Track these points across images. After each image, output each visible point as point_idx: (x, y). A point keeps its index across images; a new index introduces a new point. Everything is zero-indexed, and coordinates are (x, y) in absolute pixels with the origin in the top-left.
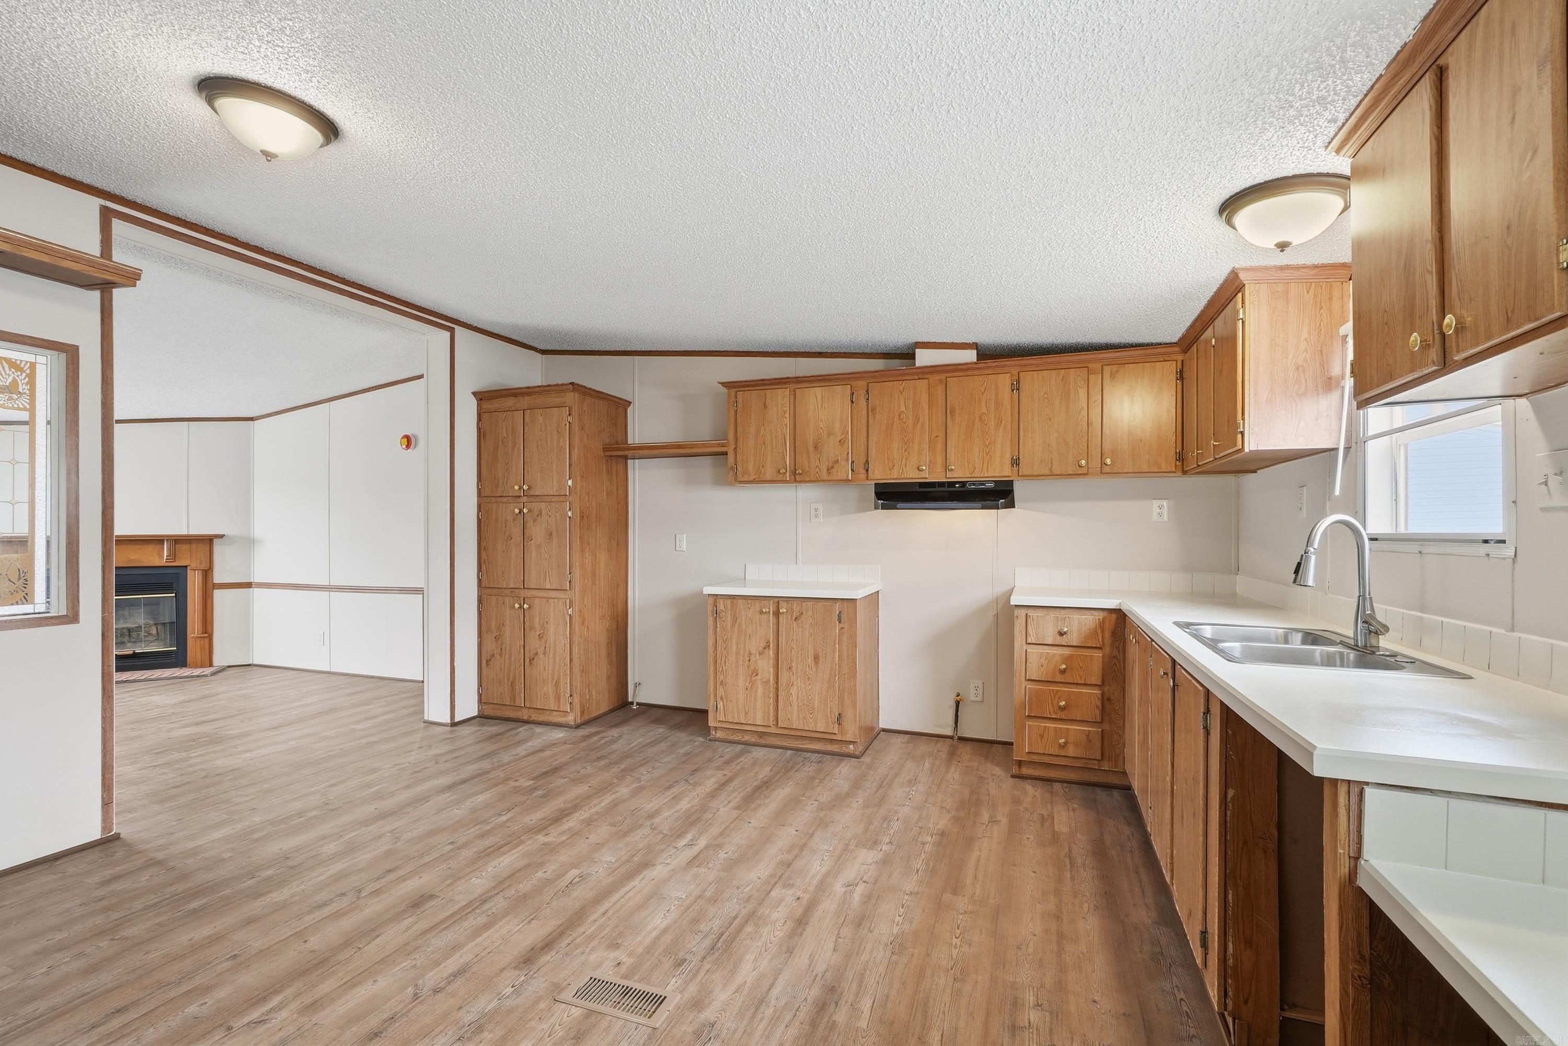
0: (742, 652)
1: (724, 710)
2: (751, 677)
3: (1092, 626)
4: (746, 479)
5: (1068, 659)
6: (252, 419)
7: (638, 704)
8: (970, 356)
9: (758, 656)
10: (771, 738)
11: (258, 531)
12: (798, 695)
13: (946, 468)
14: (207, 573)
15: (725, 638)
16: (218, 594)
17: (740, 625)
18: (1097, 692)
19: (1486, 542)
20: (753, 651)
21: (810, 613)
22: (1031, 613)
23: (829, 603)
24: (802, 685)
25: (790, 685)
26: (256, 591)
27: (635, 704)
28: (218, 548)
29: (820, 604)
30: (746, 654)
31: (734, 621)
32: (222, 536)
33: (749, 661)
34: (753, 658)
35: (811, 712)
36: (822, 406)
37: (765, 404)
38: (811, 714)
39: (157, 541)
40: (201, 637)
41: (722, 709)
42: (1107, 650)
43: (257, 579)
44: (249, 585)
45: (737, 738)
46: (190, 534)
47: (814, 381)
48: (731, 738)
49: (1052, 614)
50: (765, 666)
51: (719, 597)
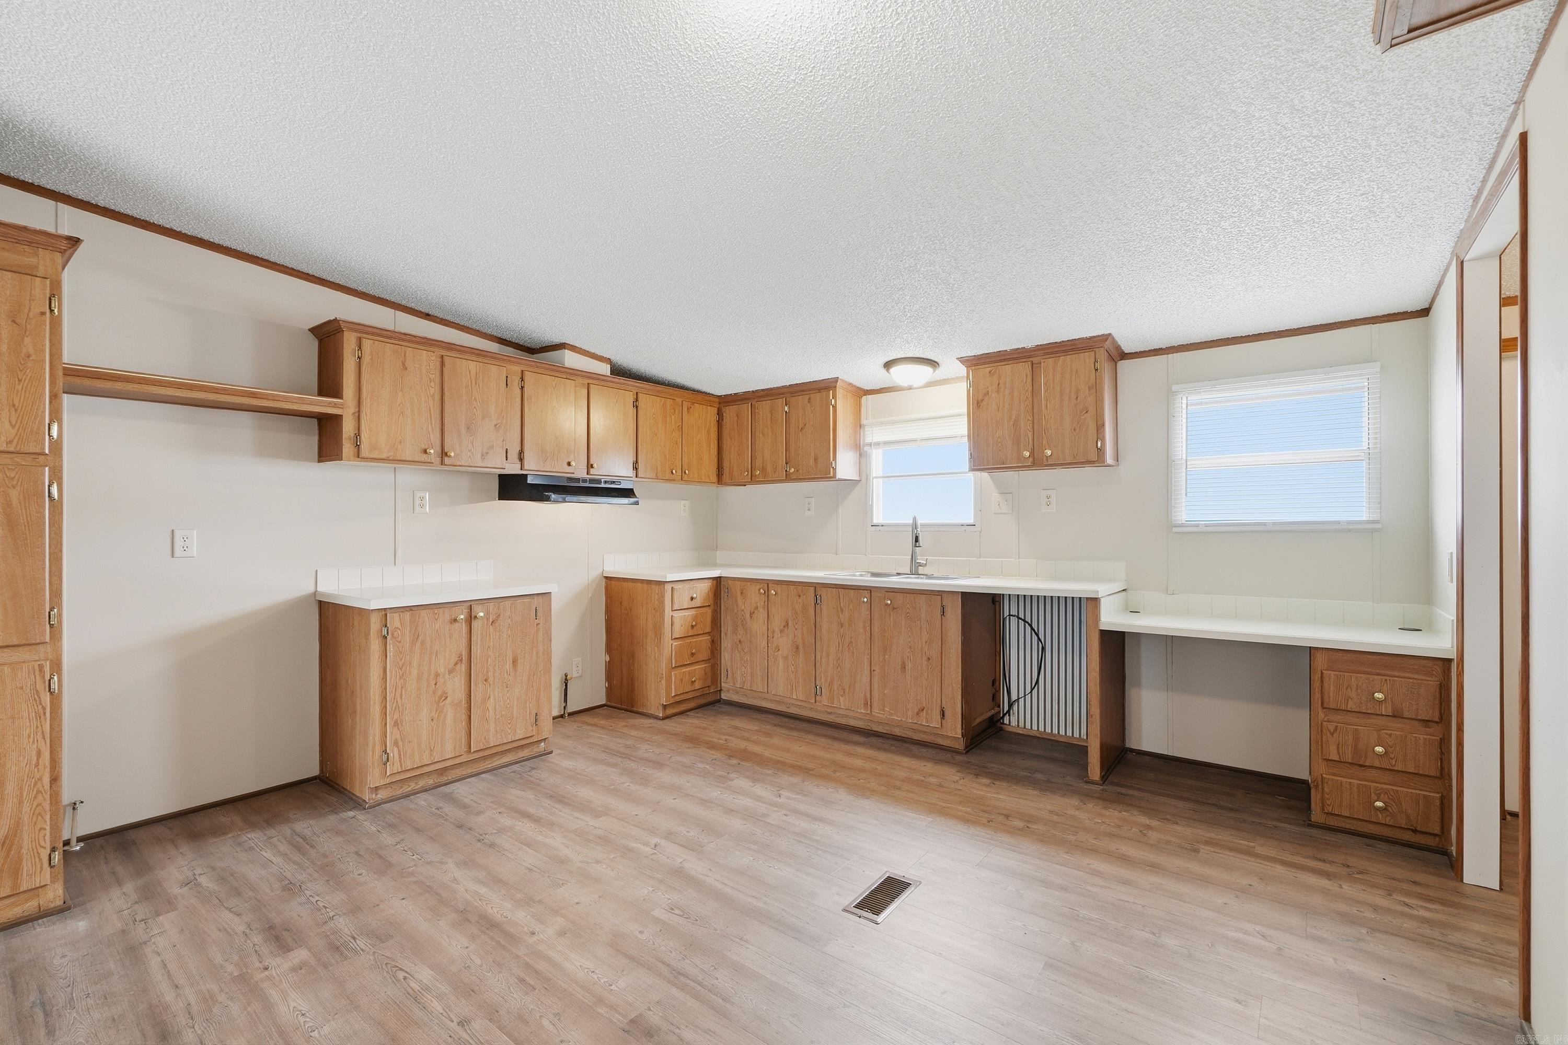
0: (425, 676)
1: (400, 758)
2: (438, 703)
3: (707, 591)
4: (375, 456)
5: (695, 618)
7: (80, 840)
8: (605, 369)
9: (447, 675)
10: (453, 771)
12: (495, 707)
13: (590, 466)
15: (401, 664)
17: (423, 643)
18: (707, 638)
19: (962, 525)
20: (441, 670)
21: (508, 613)
22: (676, 586)
23: (526, 600)
24: (500, 695)
25: (486, 698)
27: (74, 842)
29: (519, 601)
30: (432, 677)
31: (416, 637)
33: (436, 684)
34: (441, 680)
35: (509, 722)
36: (476, 384)
37: (404, 365)
38: (510, 724)
41: (397, 756)
42: (712, 607)
45: (410, 789)
47: (466, 352)
48: (399, 792)
49: (686, 585)
50: (455, 686)
51: (388, 610)
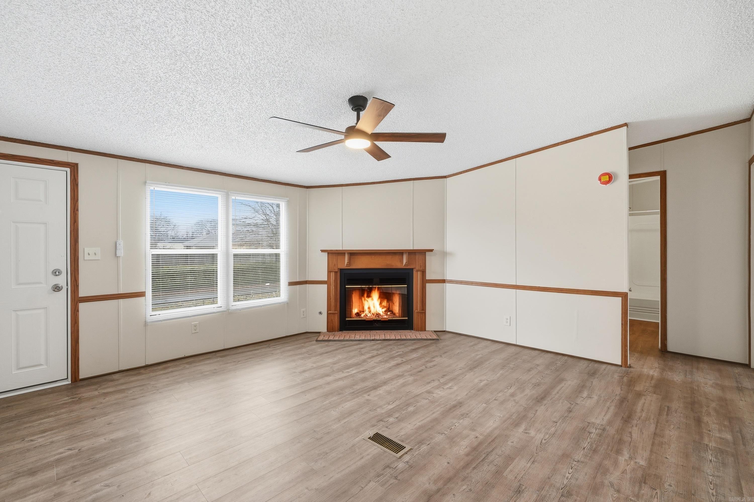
6: (445, 177)
11: (449, 248)
14: (424, 272)
16: (428, 285)
26: (448, 285)
28: (428, 256)
32: (431, 251)
39: (399, 253)
40: (421, 313)
43: (448, 278)
44: (443, 281)
46: (414, 249)
